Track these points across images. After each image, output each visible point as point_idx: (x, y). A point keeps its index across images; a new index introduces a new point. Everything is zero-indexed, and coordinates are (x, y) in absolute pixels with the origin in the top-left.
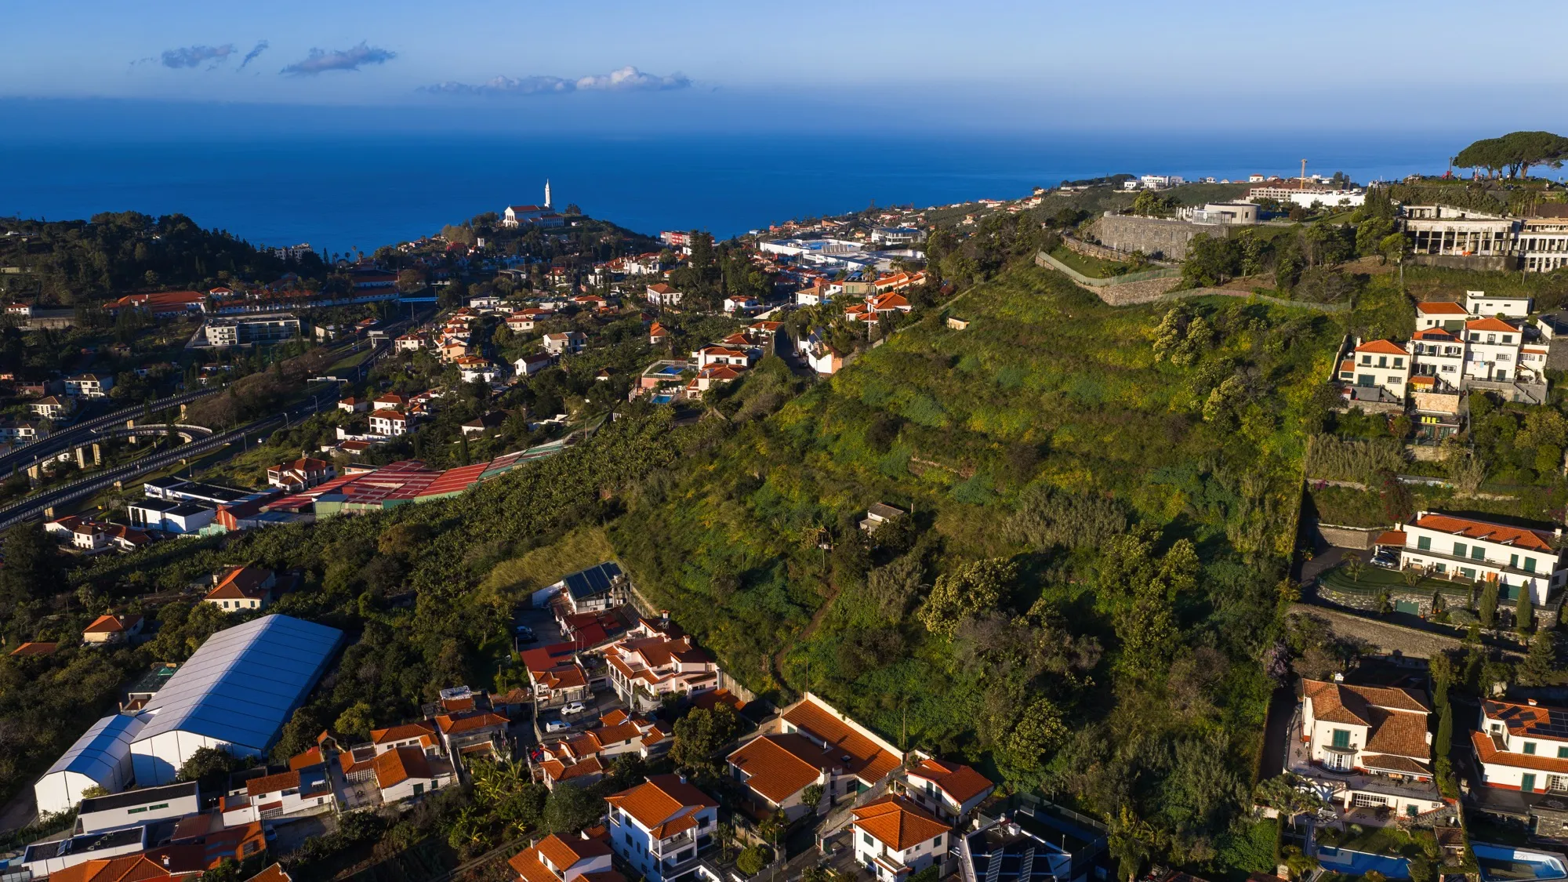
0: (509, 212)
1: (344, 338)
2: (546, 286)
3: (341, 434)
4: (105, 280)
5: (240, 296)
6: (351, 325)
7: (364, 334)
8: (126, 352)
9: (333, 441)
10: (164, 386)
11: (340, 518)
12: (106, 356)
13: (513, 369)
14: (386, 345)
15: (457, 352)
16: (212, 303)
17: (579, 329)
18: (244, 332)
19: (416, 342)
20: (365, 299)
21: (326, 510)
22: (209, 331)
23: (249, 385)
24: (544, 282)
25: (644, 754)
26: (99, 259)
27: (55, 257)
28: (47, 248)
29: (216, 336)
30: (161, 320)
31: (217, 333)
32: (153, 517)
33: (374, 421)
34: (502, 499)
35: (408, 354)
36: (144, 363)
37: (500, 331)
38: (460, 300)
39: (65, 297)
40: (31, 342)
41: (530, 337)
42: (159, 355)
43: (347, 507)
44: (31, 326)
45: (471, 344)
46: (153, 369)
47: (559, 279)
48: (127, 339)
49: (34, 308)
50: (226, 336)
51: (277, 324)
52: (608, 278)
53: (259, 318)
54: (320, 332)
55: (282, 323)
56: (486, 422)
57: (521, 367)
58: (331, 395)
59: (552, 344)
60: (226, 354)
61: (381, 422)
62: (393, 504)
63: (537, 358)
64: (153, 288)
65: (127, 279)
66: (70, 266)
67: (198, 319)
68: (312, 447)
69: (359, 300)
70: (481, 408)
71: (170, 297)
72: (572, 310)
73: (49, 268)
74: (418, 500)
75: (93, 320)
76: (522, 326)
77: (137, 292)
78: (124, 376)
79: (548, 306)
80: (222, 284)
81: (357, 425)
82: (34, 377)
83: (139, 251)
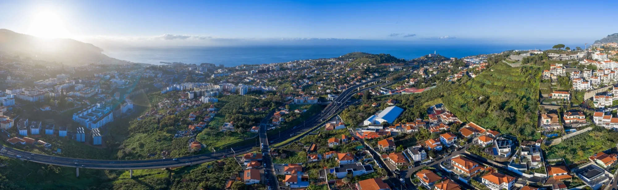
0: (430, 55)
1: (407, 71)
2: (434, 65)
3: (406, 83)
4: (380, 62)
5: (395, 65)
6: (408, 69)
7: (410, 70)
8: (381, 71)
9: (405, 84)
10: (385, 75)
11: (405, 94)
12: (379, 71)
13: (429, 76)
14: (412, 72)
15: (422, 73)
16: (392, 65)
17: (439, 71)
18: (395, 69)
21: (403, 93)
22: (391, 69)
23: (395, 76)
24: (434, 64)
25: (446, 129)
26: (379, 59)
27: (375, 59)
28: (374, 57)
29: (392, 70)
30: (385, 67)
32: (382, 91)
33: (410, 82)
34: (427, 94)
35: (415, 73)
36: (383, 72)
37: (428, 71)
38: (423, 66)
39: (375, 63)
40: (371, 68)
41: (432, 72)
42: (385, 71)
43: (406, 93)
44: (371, 67)
45: (424, 72)
46: (384, 73)
47: (436, 64)
48: (381, 69)
49: (372, 64)
52: (443, 64)
53: (397, 67)
54: (404, 70)
55: (400, 68)
56: (425, 83)
57: (430, 76)
58: (405, 78)
59: (435, 73)
60: (392, 72)
62: (412, 93)
63: (433, 74)
64: (385, 63)
65: (382, 62)
66: (376, 60)
67: (390, 67)
68: (402, 85)
69: (410, 66)
70: (424, 81)
71: (387, 64)
72: (438, 68)
73: (374, 60)
74: (415, 93)
75: (378, 66)
76: (431, 70)
77: (383, 63)
78: (380, 74)
79: (434, 67)
80: (393, 63)
81: (408, 82)
82: (371, 73)
83: (384, 58)
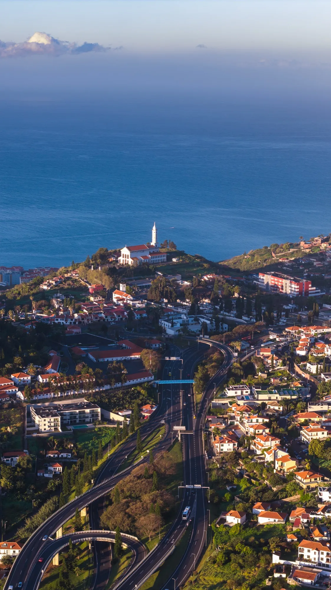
0: (125, 251)
3: (275, 558)
19: (232, 445)
20: (132, 382)
22: (36, 419)
31: (46, 422)
33: (302, 551)
50: (52, 424)
51: (84, 412)
55: (88, 411)
61: (309, 551)
67: (19, 406)
69: (128, 383)
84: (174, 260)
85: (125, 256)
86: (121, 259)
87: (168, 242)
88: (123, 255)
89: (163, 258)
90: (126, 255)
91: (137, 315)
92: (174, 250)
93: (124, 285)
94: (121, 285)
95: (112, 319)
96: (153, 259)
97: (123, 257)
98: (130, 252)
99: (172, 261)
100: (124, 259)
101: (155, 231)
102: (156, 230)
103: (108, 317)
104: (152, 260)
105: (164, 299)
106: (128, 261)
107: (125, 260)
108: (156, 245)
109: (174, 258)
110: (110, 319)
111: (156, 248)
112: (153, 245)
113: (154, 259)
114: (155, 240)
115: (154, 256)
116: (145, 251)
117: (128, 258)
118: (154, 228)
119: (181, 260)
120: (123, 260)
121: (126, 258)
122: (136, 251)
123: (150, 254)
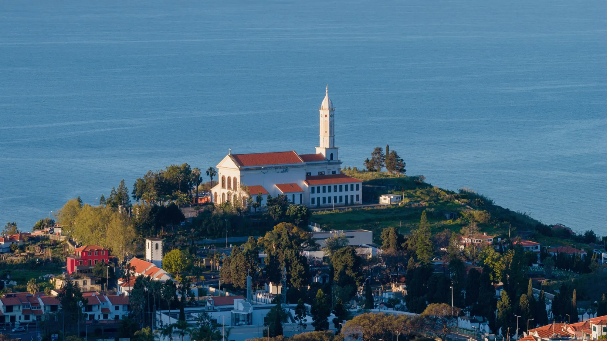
0: (227, 168)
84: (385, 200)
85: (228, 183)
86: (218, 190)
87: (384, 152)
88: (223, 178)
89: (349, 193)
90: (229, 179)
91: (117, 308)
92: (398, 175)
93: (155, 243)
94: (148, 242)
95: (27, 318)
96: (316, 195)
97: (223, 186)
98: (241, 170)
99: (377, 201)
100: (226, 191)
101: (327, 113)
102: (332, 109)
103: (15, 309)
104: (312, 196)
105: (271, 285)
106: (235, 196)
107: (229, 195)
108: (332, 155)
109: (386, 193)
110: (23, 317)
111: (329, 163)
112: (321, 154)
113: (321, 195)
114: (327, 139)
115: (320, 183)
116: (290, 170)
117: (235, 188)
118: (325, 103)
119: (406, 201)
120: (223, 194)
121: (229, 187)
122: (260, 169)
123: (309, 178)
